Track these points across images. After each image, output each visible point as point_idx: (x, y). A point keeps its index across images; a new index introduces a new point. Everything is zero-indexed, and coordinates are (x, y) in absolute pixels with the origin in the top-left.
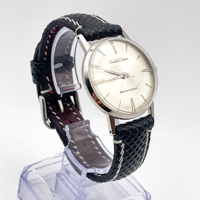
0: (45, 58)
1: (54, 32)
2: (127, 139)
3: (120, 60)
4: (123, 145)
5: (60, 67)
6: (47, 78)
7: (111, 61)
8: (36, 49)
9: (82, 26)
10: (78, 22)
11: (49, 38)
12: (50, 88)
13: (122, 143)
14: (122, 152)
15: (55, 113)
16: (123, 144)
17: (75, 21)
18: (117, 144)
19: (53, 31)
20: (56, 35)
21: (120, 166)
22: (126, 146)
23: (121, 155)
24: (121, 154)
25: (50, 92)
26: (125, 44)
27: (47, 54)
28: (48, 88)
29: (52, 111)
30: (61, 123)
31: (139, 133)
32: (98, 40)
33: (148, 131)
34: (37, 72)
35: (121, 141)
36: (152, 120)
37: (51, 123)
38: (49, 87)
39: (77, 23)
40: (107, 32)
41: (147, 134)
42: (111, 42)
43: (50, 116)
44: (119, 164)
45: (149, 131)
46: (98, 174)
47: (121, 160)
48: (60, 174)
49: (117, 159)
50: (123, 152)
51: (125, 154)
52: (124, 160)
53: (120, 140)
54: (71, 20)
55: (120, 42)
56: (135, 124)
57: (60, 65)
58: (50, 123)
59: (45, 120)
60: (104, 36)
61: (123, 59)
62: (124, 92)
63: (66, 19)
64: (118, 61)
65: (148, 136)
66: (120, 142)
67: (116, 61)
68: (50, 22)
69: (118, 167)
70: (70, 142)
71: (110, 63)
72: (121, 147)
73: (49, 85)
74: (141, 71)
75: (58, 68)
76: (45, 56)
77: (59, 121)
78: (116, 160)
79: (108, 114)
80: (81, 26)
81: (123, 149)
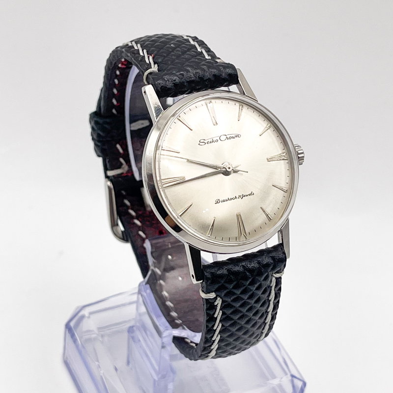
0: (114, 111)
1: (124, 66)
2: (225, 292)
3: (223, 138)
4: (219, 302)
5: (143, 128)
6: (118, 146)
7: (201, 141)
8: (101, 90)
9: (158, 66)
10: (153, 58)
11: (117, 76)
12: (123, 166)
13: (215, 298)
14: (218, 314)
15: (133, 213)
16: (219, 299)
17: (148, 54)
18: (206, 299)
19: (122, 64)
20: (129, 71)
21: (217, 338)
22: (225, 303)
23: (216, 318)
24: (215, 316)
25: (122, 173)
26: (238, 104)
27: (117, 103)
28: (119, 166)
29: (128, 208)
30: (141, 233)
31: (250, 280)
32: (187, 94)
33: (274, 275)
34: (99, 135)
35: (214, 293)
36: (281, 256)
37: (124, 231)
38: (122, 164)
39: (151, 58)
40: (205, 79)
41: (271, 281)
42: (208, 101)
43: (123, 218)
44: (215, 333)
45: (277, 275)
46: (191, 342)
47: (218, 326)
48: (135, 328)
49: (210, 326)
50: (221, 314)
51: (224, 317)
52: (224, 328)
53: (212, 292)
54: (143, 51)
55: (227, 101)
56: (243, 264)
57: (142, 124)
58: (122, 232)
59: (114, 225)
60: (197, 87)
61: (228, 137)
62: (224, 201)
63: (136, 48)
64: (219, 140)
65: (273, 284)
66: (212, 295)
67: (215, 139)
68: (113, 50)
69: (213, 339)
70: (153, 270)
71: (201, 144)
72: (216, 304)
73: (122, 160)
74: (267, 160)
75: (139, 130)
76: (113, 106)
77: (139, 228)
78: (207, 326)
79: (188, 243)
80: (156, 65)
81: (219, 308)
